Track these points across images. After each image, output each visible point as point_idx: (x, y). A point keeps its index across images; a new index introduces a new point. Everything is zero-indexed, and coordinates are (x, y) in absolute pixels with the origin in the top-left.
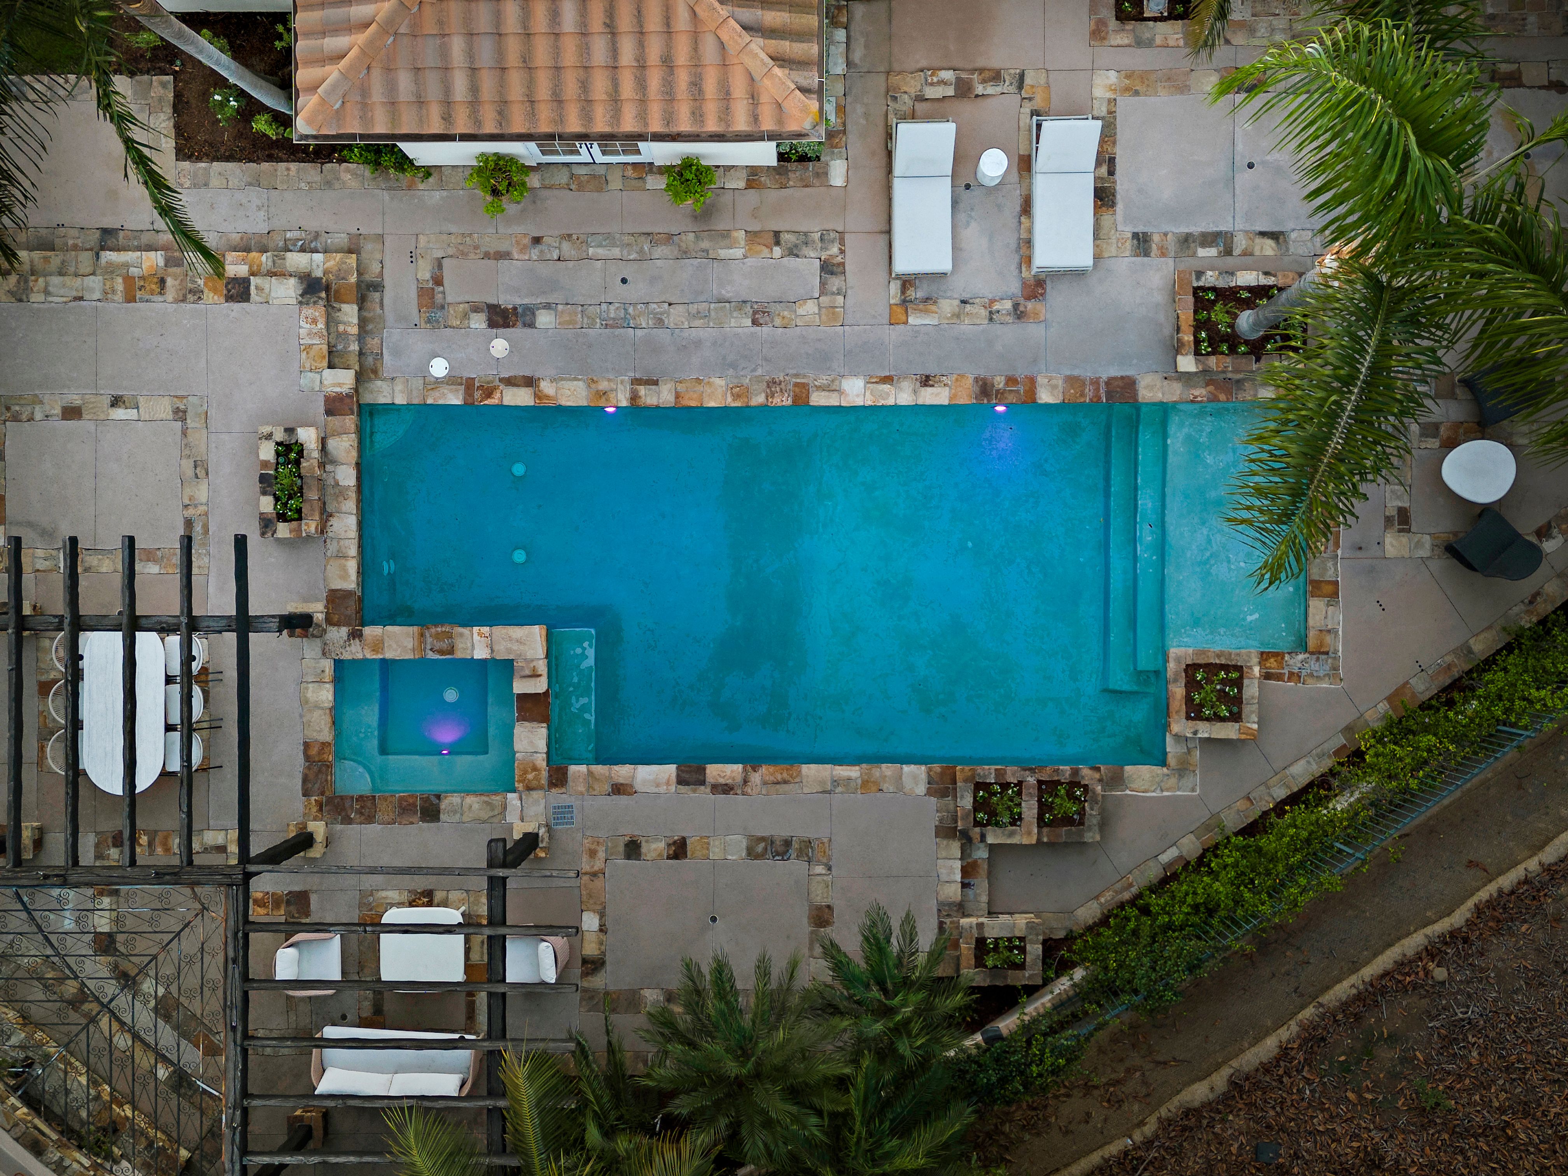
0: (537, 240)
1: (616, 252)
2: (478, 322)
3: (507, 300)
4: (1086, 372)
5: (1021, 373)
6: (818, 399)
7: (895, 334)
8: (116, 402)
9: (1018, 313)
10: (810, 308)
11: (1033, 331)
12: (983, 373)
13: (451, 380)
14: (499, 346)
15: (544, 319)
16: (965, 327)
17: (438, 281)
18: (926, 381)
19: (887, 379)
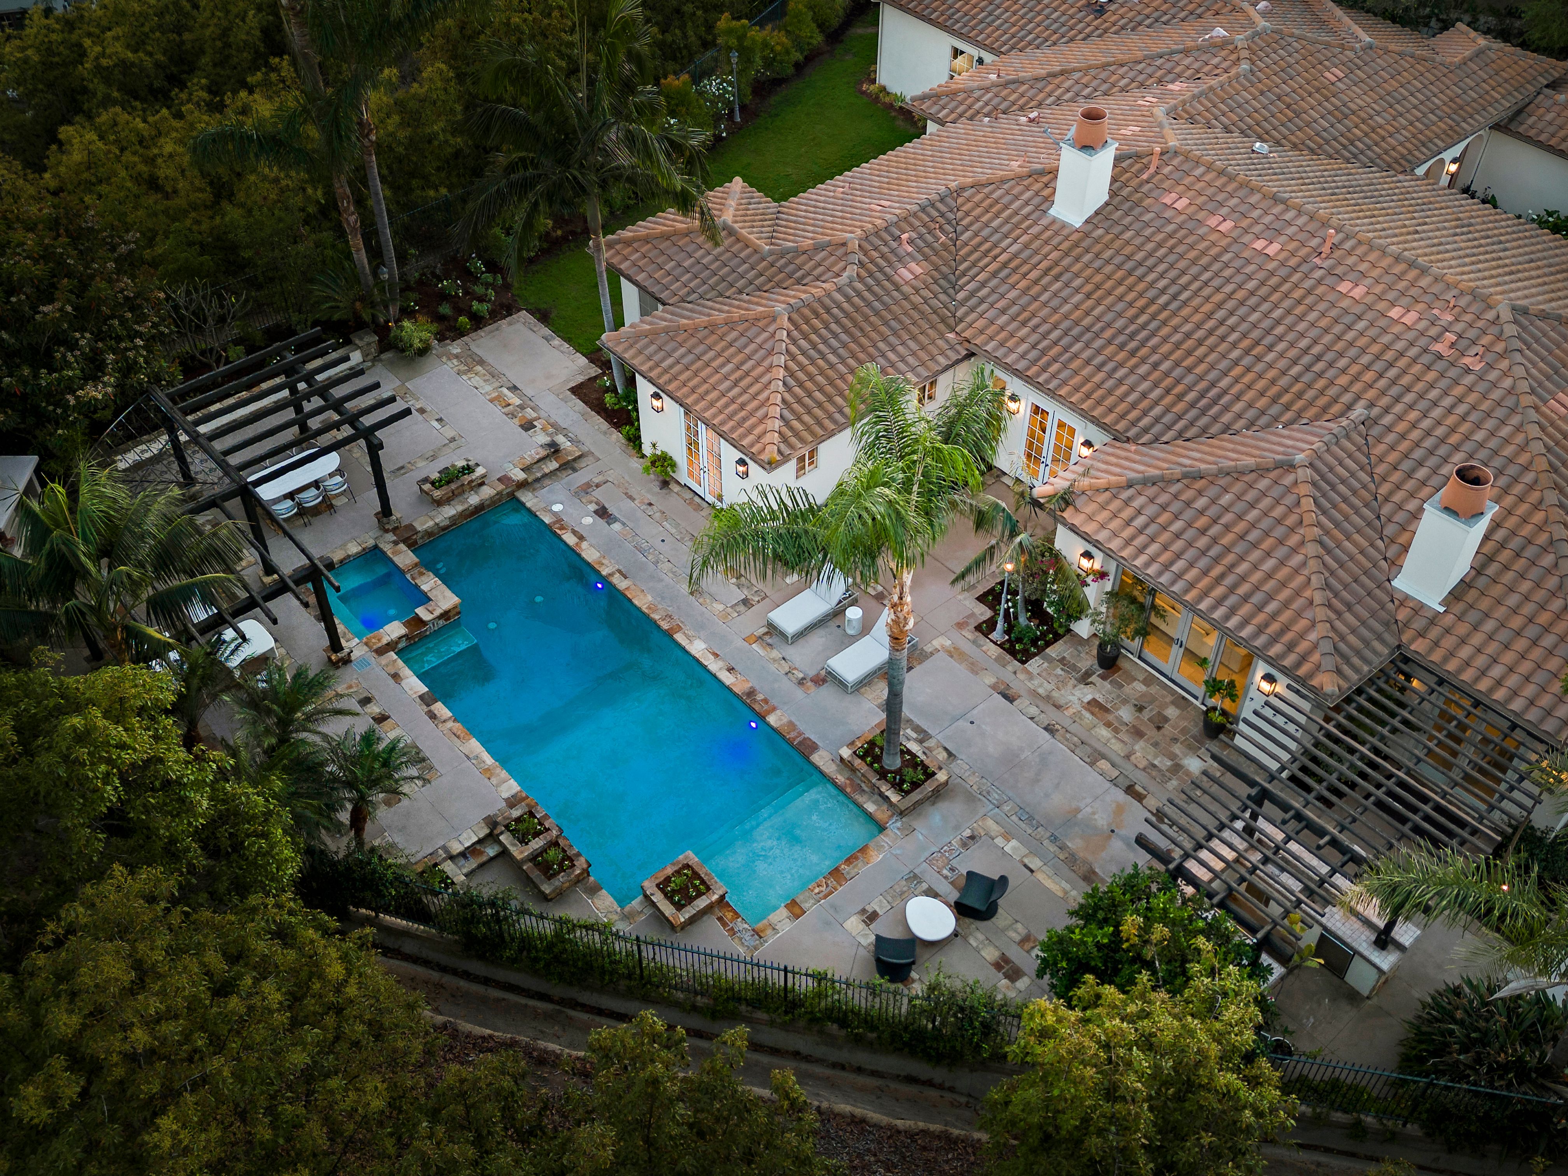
0: (650, 504)
1: (673, 531)
2: (592, 507)
3: (611, 510)
4: (801, 727)
5: (774, 702)
6: (679, 637)
7: (740, 643)
8: (440, 420)
9: (801, 682)
10: (721, 607)
11: (799, 693)
12: (757, 687)
13: (555, 514)
14: (588, 520)
15: (616, 526)
16: (773, 667)
17: (598, 486)
18: (731, 670)
19: (716, 655)
